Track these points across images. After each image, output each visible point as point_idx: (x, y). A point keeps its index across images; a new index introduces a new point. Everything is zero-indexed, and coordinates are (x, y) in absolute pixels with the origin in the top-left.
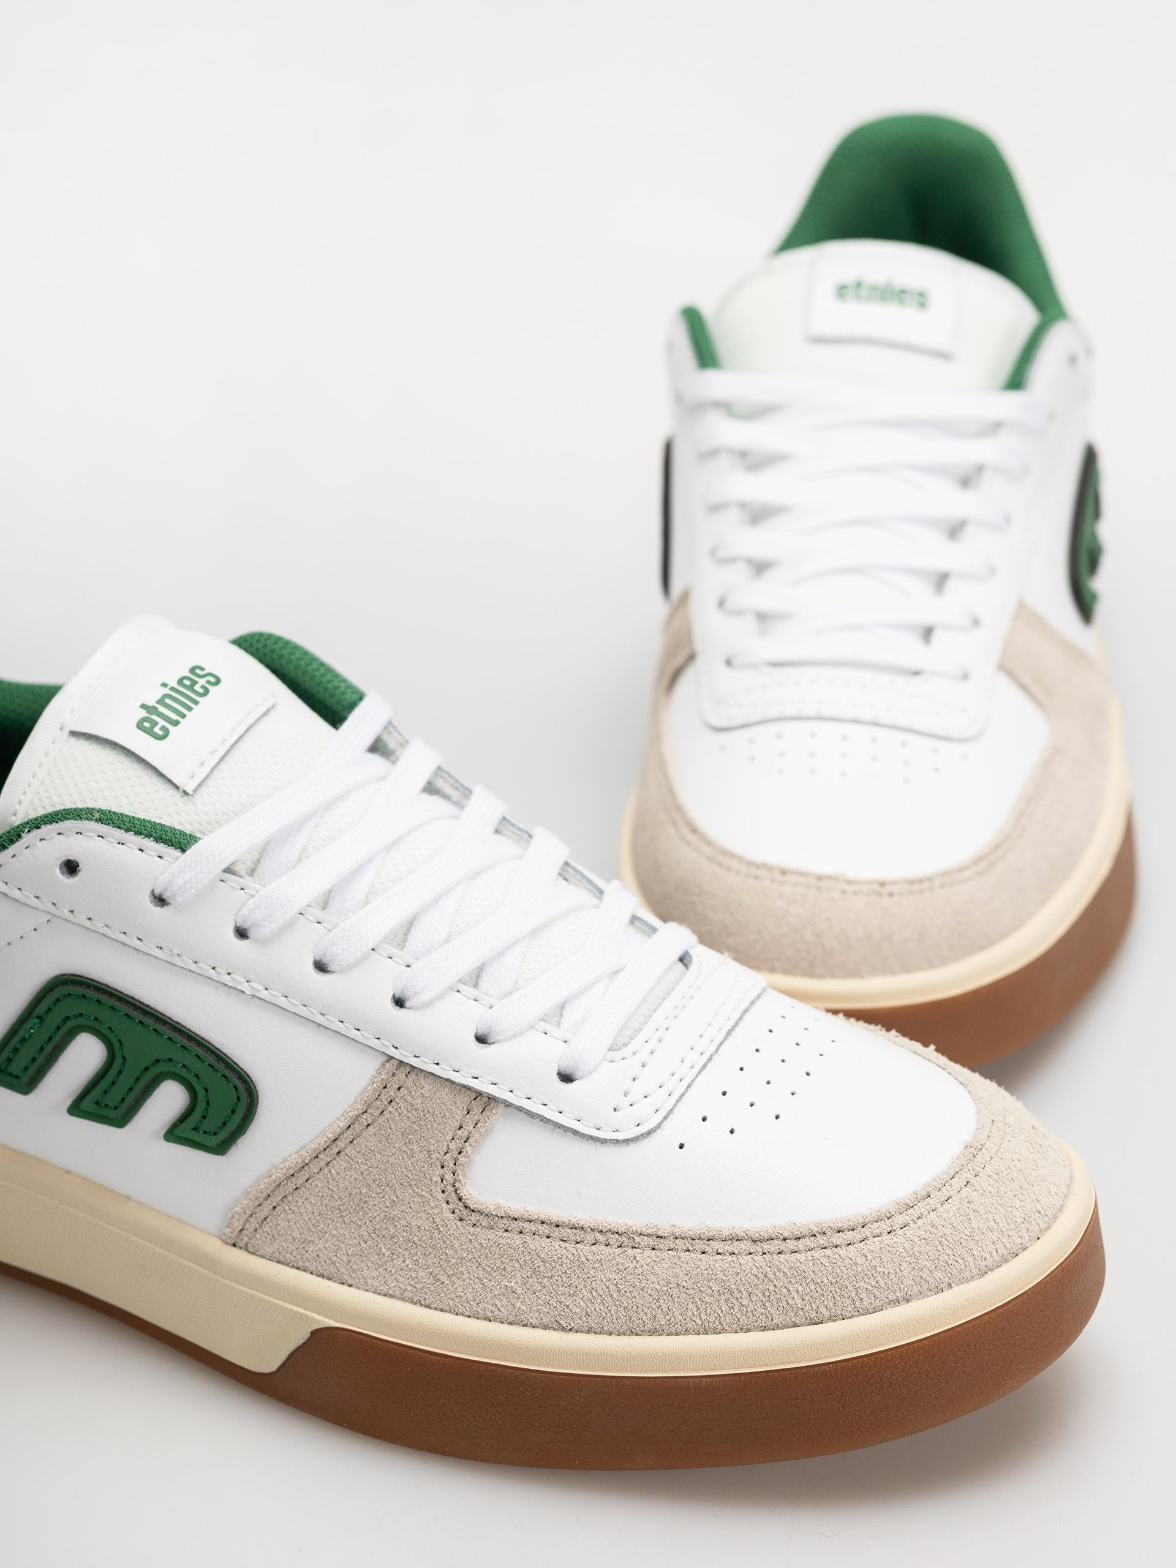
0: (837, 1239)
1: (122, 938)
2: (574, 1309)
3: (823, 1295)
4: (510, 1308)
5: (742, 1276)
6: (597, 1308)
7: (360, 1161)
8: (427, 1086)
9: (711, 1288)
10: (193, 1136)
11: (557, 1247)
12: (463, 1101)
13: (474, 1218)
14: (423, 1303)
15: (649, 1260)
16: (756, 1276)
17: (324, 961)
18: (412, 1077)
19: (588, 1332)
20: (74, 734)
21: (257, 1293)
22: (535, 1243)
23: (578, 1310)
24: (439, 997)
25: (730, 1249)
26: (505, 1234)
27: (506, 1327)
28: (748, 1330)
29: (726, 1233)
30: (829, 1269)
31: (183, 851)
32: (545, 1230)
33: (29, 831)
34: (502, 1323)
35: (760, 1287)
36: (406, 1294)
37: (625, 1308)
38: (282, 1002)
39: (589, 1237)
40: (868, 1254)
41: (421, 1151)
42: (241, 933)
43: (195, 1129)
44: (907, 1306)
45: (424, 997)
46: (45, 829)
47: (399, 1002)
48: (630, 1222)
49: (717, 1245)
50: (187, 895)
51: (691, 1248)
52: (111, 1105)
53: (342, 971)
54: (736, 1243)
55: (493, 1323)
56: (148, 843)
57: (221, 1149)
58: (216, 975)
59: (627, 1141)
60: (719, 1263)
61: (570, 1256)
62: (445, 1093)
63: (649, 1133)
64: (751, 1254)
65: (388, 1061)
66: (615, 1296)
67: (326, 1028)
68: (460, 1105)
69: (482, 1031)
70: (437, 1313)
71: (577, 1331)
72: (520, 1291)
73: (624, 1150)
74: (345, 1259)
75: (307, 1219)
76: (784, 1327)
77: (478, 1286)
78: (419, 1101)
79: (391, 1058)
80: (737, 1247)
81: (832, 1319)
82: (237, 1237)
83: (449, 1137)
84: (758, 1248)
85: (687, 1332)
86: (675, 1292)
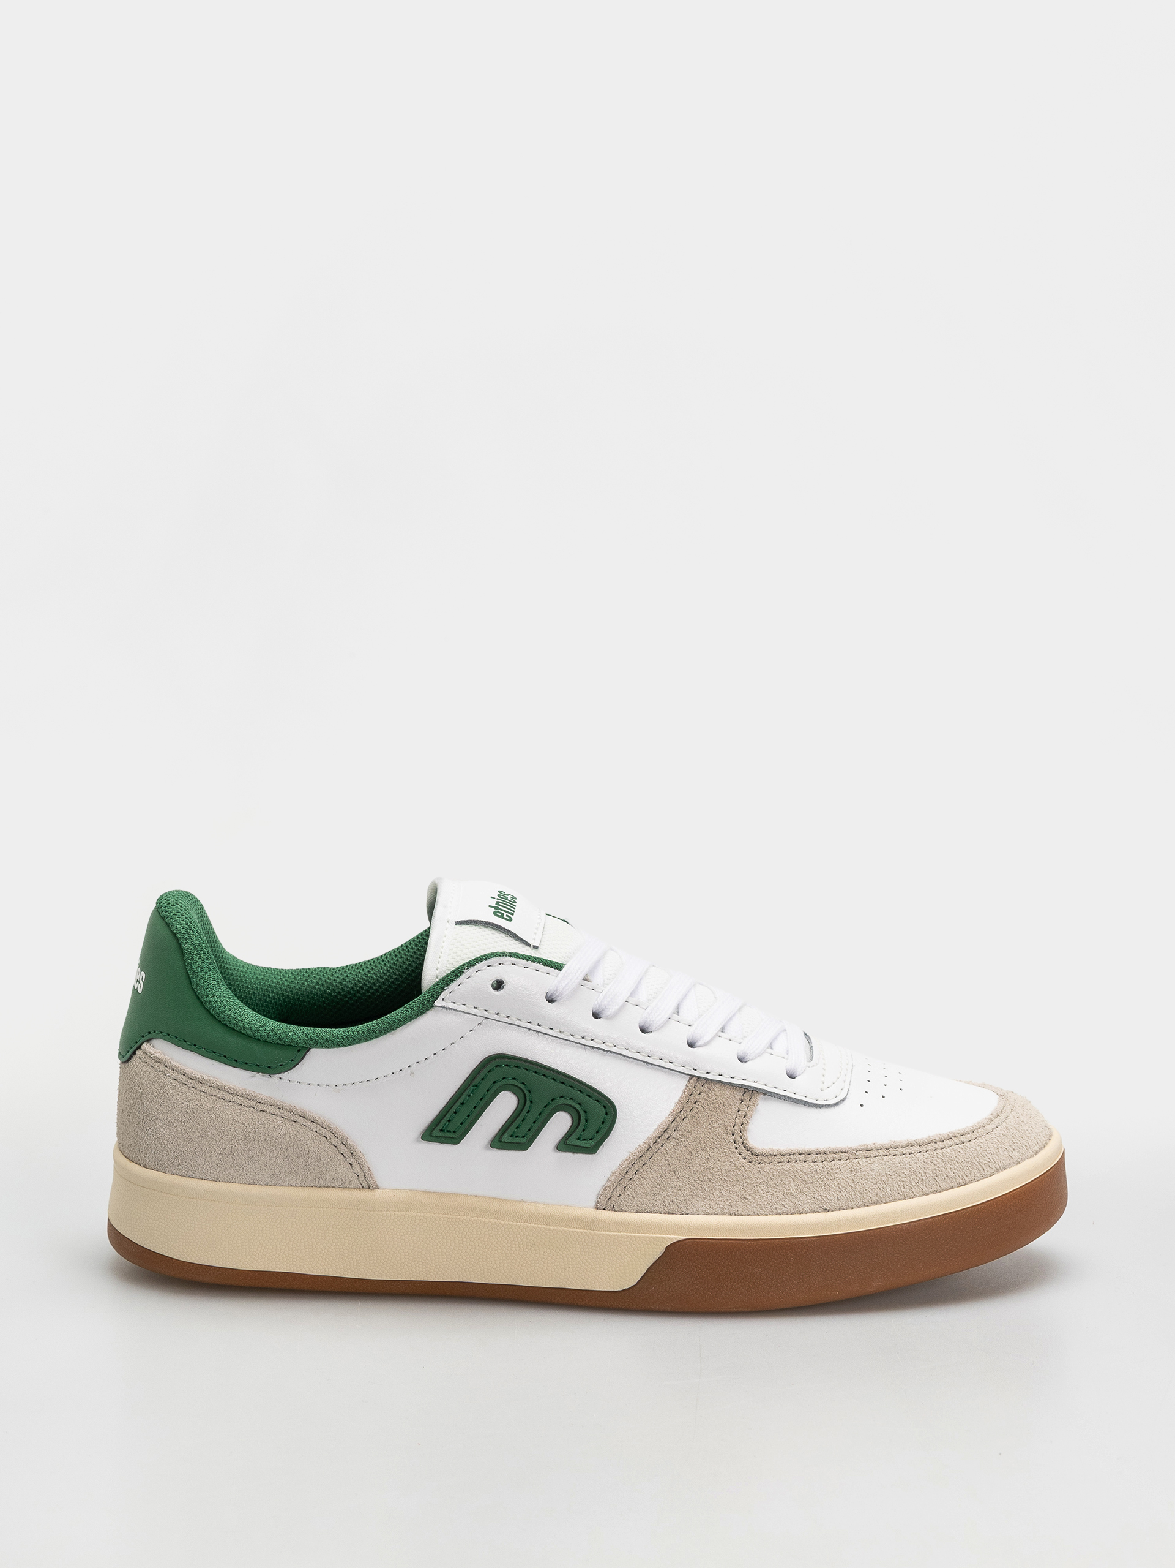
0: (963, 1139)
1: (529, 1025)
2: (830, 1198)
3: (963, 1169)
4: (792, 1204)
5: (919, 1164)
6: (844, 1195)
7: (683, 1140)
8: (717, 1089)
9: (904, 1173)
10: (578, 1143)
11: (813, 1165)
12: (738, 1095)
13: (760, 1158)
14: (737, 1213)
15: (867, 1163)
16: (926, 1163)
17: (646, 1026)
18: (706, 1086)
19: (839, 1210)
20: (457, 923)
21: (625, 1234)
22: (800, 1165)
23: (832, 1198)
24: (712, 1039)
25: (909, 1151)
26: (780, 1164)
27: (790, 1216)
28: (928, 1194)
29: (905, 1143)
30: (964, 1154)
31: (561, 971)
32: (803, 1157)
33: (468, 968)
34: (788, 1214)
35: (930, 1169)
36: (725, 1211)
37: (859, 1191)
38: (625, 1053)
39: (830, 1157)
40: (981, 1144)
41: (719, 1127)
42: (596, 1015)
43: (578, 1139)
44: (1005, 1171)
45: (706, 1039)
46: (479, 966)
47: (691, 1045)
48: (850, 1146)
49: (900, 1150)
50: (567, 992)
51: (888, 1154)
52: (521, 1135)
53: (657, 1030)
54: (911, 1148)
55: (782, 1216)
56: (540, 966)
57: (593, 1150)
58: (585, 1041)
59: (834, 1105)
60: (906, 1159)
61: (821, 1169)
62: (728, 1092)
63: (843, 1100)
64: (920, 1152)
65: (691, 1079)
66: (853, 1186)
67: (652, 1064)
68: (737, 1097)
69: (741, 1054)
70: (747, 1217)
71: (832, 1211)
72: (795, 1194)
73: (832, 1110)
74: (682, 1199)
75: (653, 1180)
76: (946, 1190)
77: (769, 1196)
78: (713, 1098)
79: (692, 1076)
80: (912, 1149)
81: (970, 1182)
82: (607, 1203)
83: (734, 1117)
84: (924, 1148)
85: (895, 1200)
86: (885, 1178)
